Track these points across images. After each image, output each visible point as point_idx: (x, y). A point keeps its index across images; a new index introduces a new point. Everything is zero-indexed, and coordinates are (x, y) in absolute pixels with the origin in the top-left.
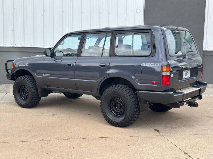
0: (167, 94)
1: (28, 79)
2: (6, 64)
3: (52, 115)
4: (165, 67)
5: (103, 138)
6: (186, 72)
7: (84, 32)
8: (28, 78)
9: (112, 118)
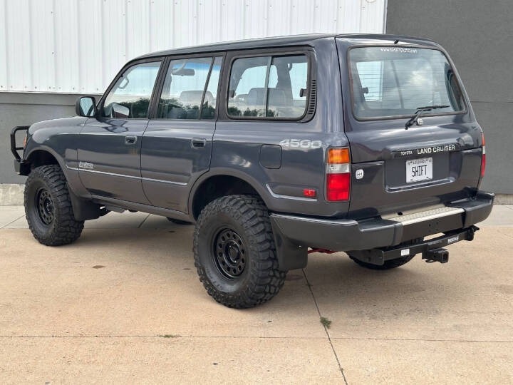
0: (342, 226)
1: (53, 174)
2: (13, 137)
3: (94, 267)
4: (339, 151)
5: (167, 336)
6: (416, 165)
7: (166, 56)
8: (51, 171)
9: (216, 284)
